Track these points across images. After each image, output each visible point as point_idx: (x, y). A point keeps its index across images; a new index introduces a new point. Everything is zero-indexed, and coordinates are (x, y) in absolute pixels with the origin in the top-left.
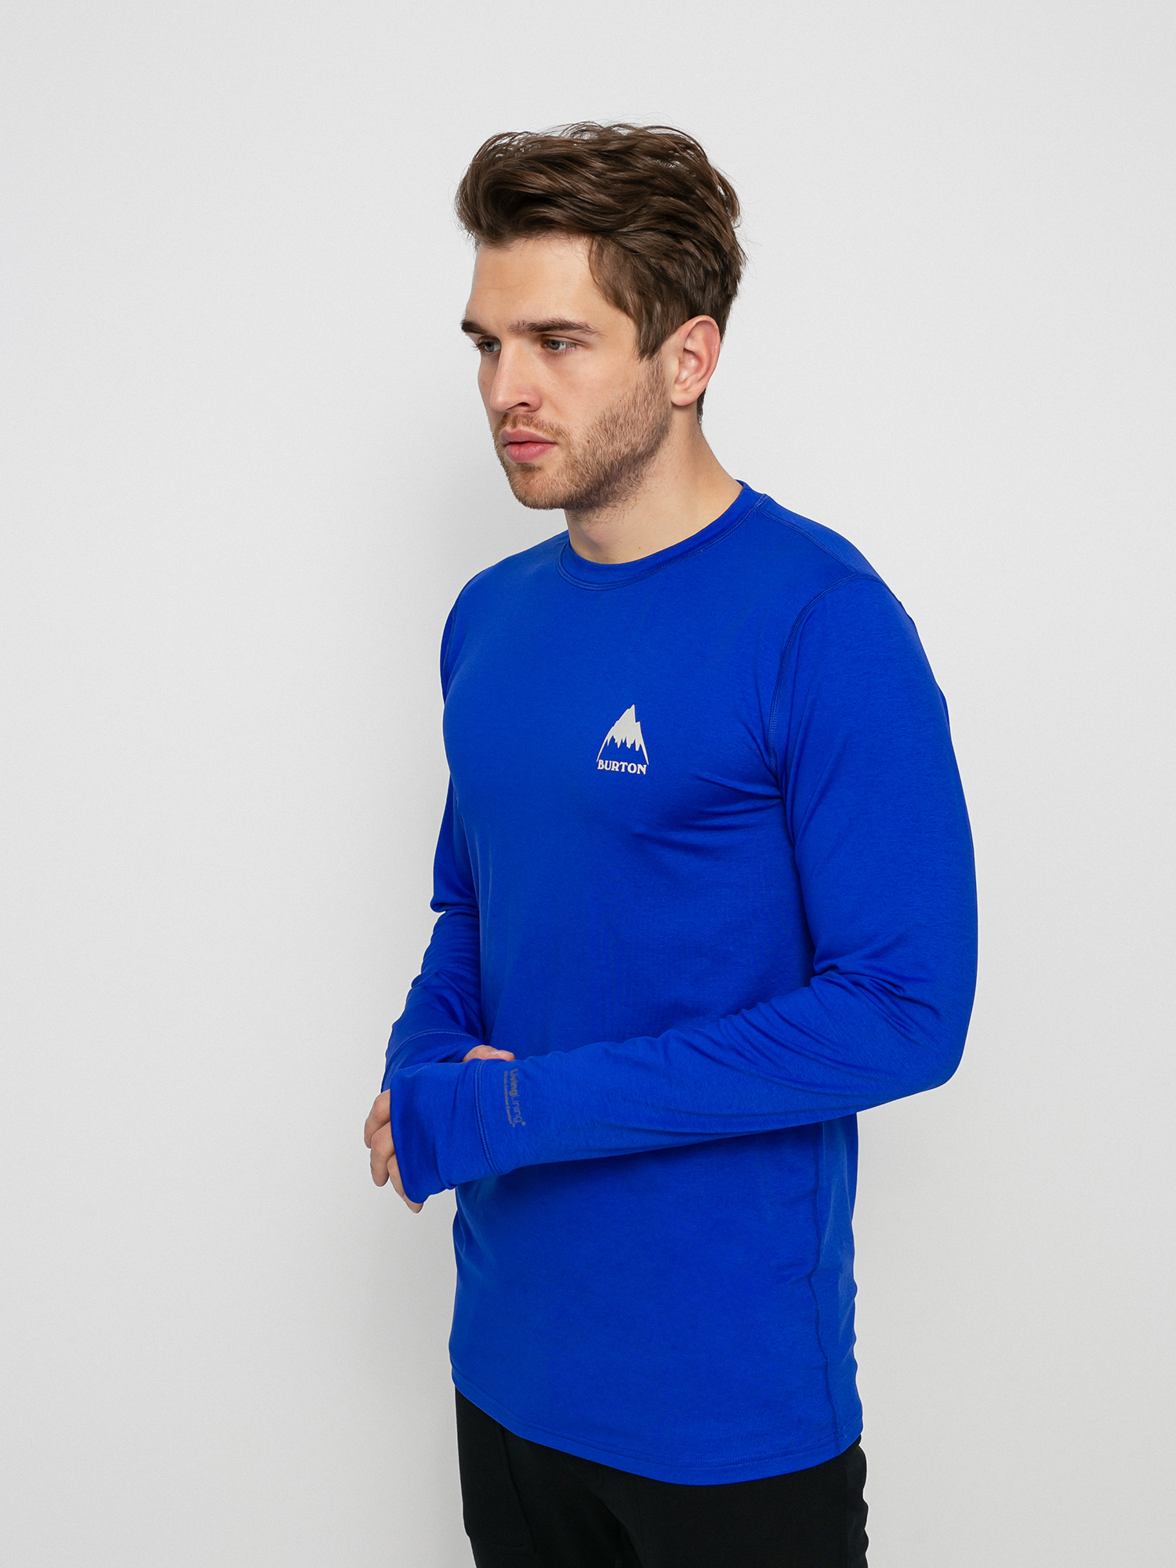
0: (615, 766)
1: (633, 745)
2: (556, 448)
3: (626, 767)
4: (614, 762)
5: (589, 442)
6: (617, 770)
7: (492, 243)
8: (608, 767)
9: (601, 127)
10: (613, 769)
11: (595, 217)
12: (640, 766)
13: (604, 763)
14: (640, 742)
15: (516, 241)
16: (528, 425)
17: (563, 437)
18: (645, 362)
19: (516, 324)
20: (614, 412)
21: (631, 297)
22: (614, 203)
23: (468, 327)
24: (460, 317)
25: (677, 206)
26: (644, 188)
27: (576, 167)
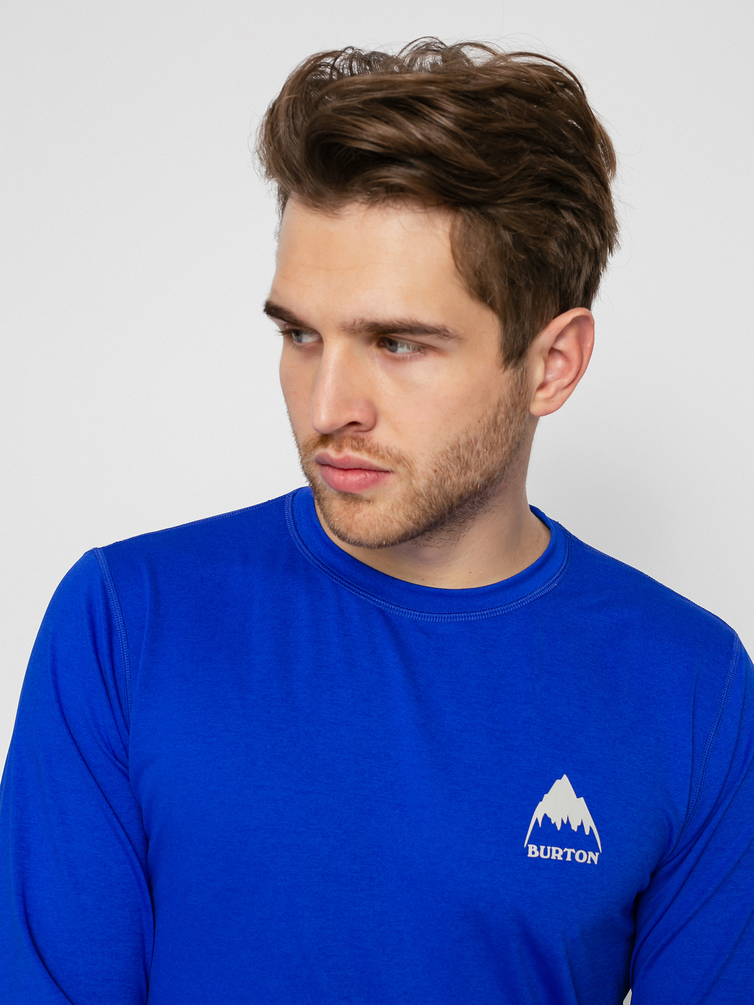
0: (556, 853)
1: (581, 827)
2: (391, 478)
3: (573, 855)
4: (554, 849)
5: (435, 471)
6: (560, 858)
7: (317, 207)
8: (545, 854)
9: (442, 43)
10: (553, 857)
11: (467, 187)
12: (591, 854)
13: (539, 850)
14: (589, 824)
15: (348, 207)
16: (358, 449)
17: (404, 465)
18: (509, 372)
19: (351, 321)
20: (471, 435)
21: (496, 287)
22: (487, 167)
23: (272, 310)
24: (263, 296)
25: (561, 168)
26: (522, 143)
27: (426, 109)
